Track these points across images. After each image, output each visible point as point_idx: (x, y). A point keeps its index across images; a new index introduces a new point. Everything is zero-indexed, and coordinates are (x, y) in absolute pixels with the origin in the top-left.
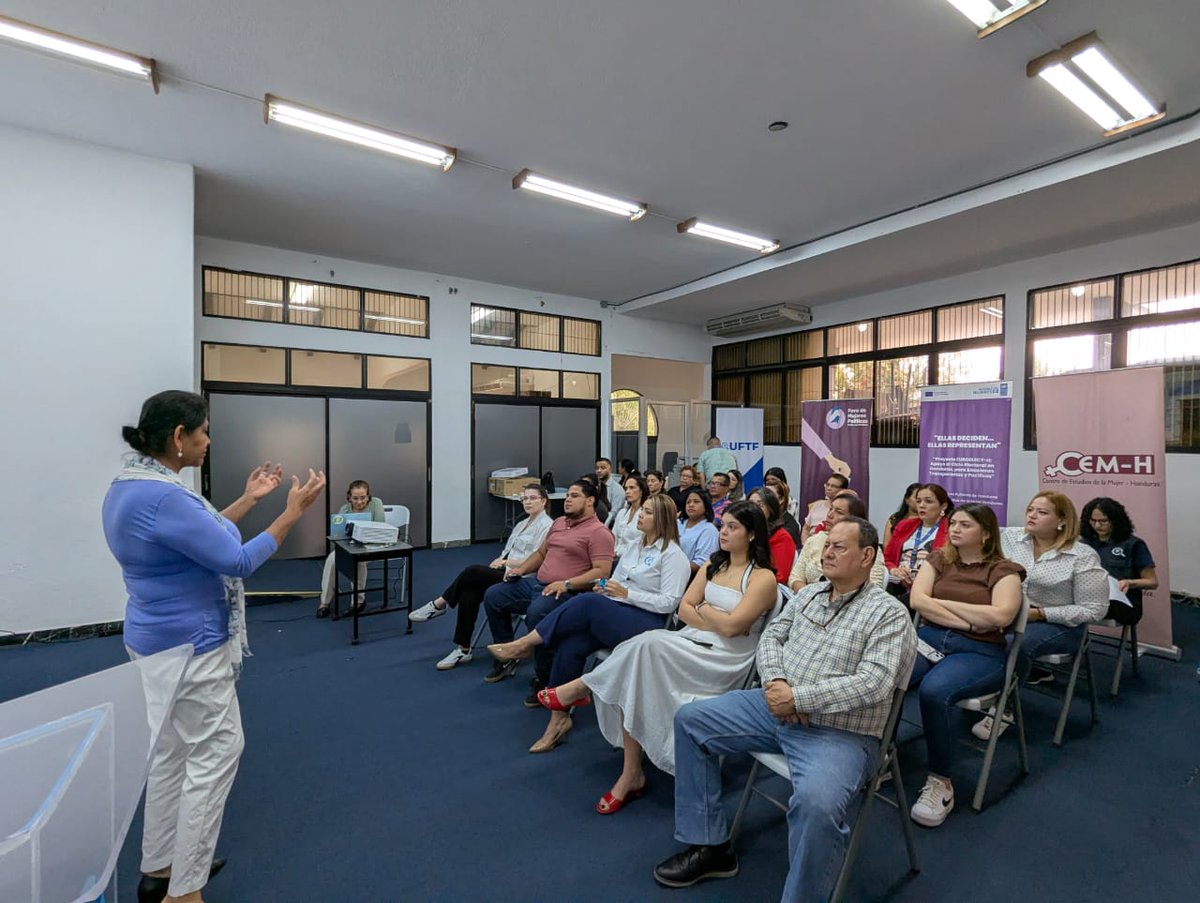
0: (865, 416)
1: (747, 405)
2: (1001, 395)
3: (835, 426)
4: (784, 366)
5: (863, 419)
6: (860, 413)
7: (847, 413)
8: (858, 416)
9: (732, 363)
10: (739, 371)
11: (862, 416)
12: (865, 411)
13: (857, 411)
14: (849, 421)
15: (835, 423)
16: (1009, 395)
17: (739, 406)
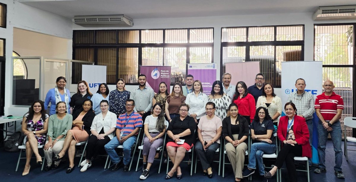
0: (168, 74)
1: (96, 64)
2: (213, 68)
3: (155, 78)
4: (117, 45)
5: (168, 75)
6: (166, 72)
7: (160, 72)
8: (165, 74)
9: (85, 40)
10: (91, 45)
11: (167, 74)
12: (168, 71)
13: (165, 71)
14: (161, 75)
15: (155, 76)
16: (216, 68)
17: (91, 64)
